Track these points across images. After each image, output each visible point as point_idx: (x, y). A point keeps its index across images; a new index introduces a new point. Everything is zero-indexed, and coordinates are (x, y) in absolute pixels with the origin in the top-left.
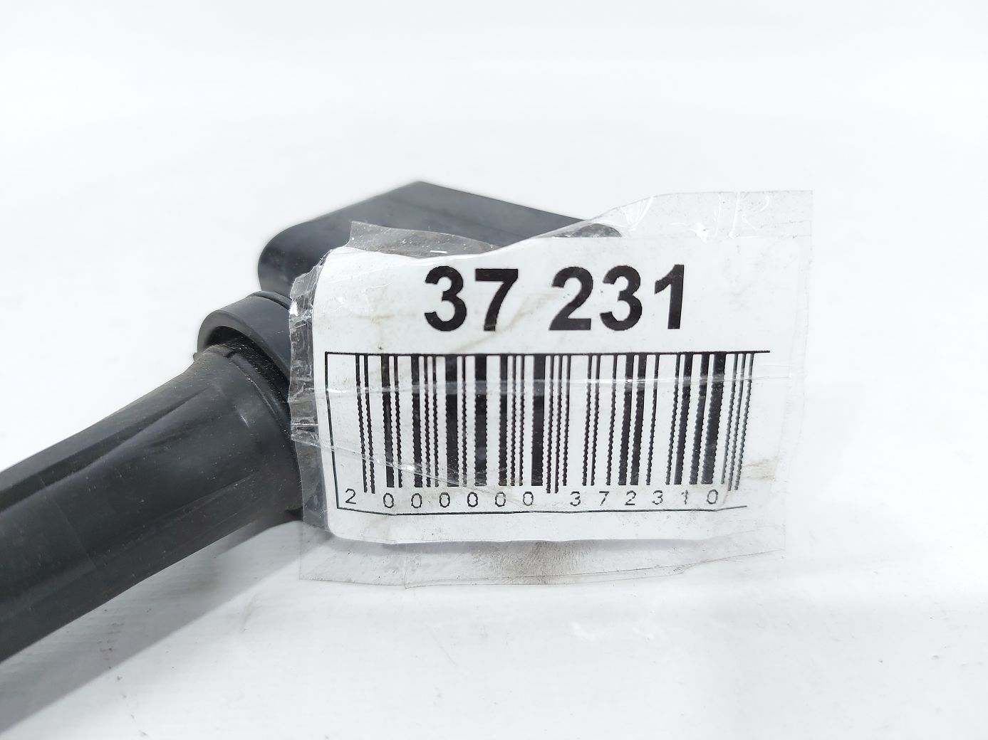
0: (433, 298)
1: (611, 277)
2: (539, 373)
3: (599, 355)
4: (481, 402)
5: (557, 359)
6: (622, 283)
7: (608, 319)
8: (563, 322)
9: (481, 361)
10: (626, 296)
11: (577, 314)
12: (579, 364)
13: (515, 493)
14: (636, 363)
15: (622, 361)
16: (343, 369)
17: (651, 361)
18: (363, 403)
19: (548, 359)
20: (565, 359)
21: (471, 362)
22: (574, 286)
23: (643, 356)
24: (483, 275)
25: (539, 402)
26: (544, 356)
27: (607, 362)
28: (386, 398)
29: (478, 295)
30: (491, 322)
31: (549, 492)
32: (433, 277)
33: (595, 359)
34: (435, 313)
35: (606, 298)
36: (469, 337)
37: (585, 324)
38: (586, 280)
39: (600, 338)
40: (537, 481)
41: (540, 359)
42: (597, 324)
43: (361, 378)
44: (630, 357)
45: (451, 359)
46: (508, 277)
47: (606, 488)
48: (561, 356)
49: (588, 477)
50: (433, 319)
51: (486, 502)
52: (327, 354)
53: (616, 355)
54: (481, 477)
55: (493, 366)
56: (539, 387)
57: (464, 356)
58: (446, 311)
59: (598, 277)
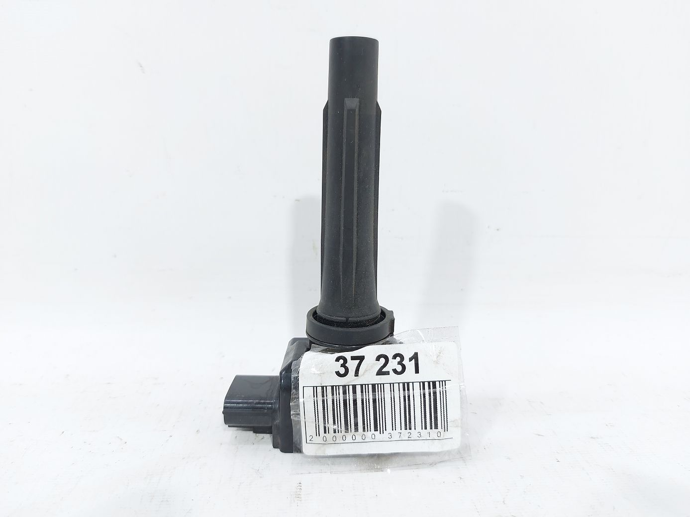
0: (338, 367)
1: (395, 357)
2: (374, 390)
3: (393, 384)
4: (355, 401)
5: (379, 385)
6: (398, 359)
7: (395, 371)
8: (380, 373)
9: (354, 387)
10: (400, 363)
11: (384, 370)
12: (387, 387)
13: (369, 434)
14: (406, 386)
15: (401, 385)
16: (309, 392)
17: (411, 385)
18: (315, 404)
19: (376, 385)
20: (382, 385)
21: (351, 387)
22: (383, 360)
23: (408, 384)
24: (353, 358)
25: (374, 401)
26: (375, 384)
27: (396, 386)
28: (323, 401)
29: (352, 365)
30: (357, 374)
31: (380, 433)
32: (338, 360)
33: (392, 384)
34: (338, 371)
35: (393, 364)
36: (350, 379)
37: (387, 373)
38: (386, 358)
39: (393, 378)
40: (376, 430)
41: (374, 386)
42: (392, 373)
43: (315, 394)
44: (404, 384)
45: (344, 387)
46: (361, 359)
47: (400, 431)
48: (381, 384)
49: (394, 428)
50: (338, 373)
51: (359, 439)
52: (303, 387)
53: (399, 383)
54: (356, 429)
55: (358, 388)
56: (374, 395)
57: (349, 386)
58: (342, 371)
59: (390, 358)
